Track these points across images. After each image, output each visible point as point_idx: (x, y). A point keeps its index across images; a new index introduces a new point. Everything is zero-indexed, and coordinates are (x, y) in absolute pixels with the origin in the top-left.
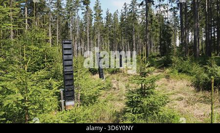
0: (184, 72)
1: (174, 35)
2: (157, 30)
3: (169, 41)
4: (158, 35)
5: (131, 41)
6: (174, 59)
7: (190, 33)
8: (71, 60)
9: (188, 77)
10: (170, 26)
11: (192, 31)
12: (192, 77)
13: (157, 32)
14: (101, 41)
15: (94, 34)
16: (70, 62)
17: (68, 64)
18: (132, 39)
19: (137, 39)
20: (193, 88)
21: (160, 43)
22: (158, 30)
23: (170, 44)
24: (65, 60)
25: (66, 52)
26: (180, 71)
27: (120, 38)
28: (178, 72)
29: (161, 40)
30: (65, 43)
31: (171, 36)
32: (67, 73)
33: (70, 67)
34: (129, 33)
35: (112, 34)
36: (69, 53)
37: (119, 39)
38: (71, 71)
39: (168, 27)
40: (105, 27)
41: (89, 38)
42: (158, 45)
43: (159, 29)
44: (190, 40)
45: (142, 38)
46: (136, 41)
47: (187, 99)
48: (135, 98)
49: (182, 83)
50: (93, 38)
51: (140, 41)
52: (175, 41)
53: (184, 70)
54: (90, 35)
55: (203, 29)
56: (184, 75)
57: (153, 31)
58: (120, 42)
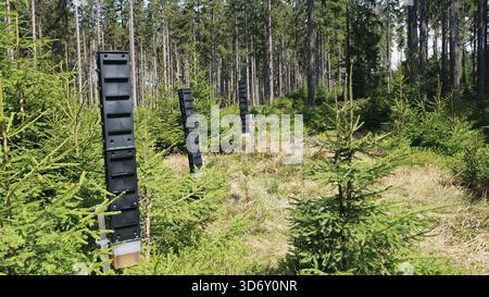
0: (429, 145)
1: (384, 37)
2: (339, 22)
3: (373, 55)
4: (341, 37)
5: (261, 55)
6: (399, 107)
7: (432, 33)
8: (128, 115)
9: (440, 159)
10: (376, 10)
11: (434, 27)
12: (449, 159)
13: (338, 27)
14: (171, 53)
15: (149, 34)
16: (124, 120)
17: (118, 128)
18: (265, 48)
19: (279, 46)
20: (458, 192)
21: (348, 60)
22: (342, 20)
23: (374, 65)
24: (110, 116)
25: (113, 90)
26: (416, 143)
27: (230, 44)
28: (412, 145)
29: (350, 52)
30: (106, 62)
31: (378, 39)
32: (117, 155)
33: (127, 137)
34: (256, 32)
35: (204, 32)
36: (122, 93)
37: (226, 47)
38: (130, 150)
39: (369, 13)
40: (185, 12)
41: (136, 44)
42: (338, 65)
43: (344, 19)
44: (430, 53)
45: (294, 47)
46: (277, 54)
47: (451, 224)
48: (327, 225)
49: (426, 177)
50: (147, 44)
51: (288, 54)
52: (388, 54)
53: (427, 138)
54: (136, 34)
55: (466, 18)
56: (428, 154)
57: (327, 24)
58: (229, 59)
